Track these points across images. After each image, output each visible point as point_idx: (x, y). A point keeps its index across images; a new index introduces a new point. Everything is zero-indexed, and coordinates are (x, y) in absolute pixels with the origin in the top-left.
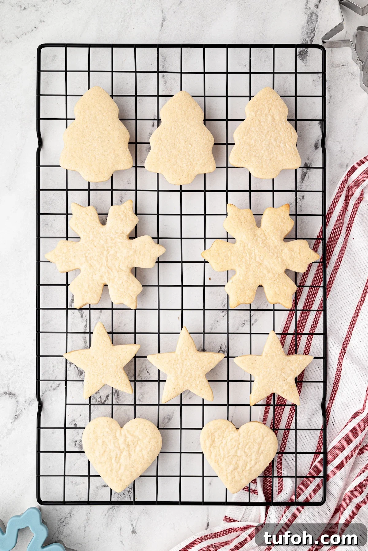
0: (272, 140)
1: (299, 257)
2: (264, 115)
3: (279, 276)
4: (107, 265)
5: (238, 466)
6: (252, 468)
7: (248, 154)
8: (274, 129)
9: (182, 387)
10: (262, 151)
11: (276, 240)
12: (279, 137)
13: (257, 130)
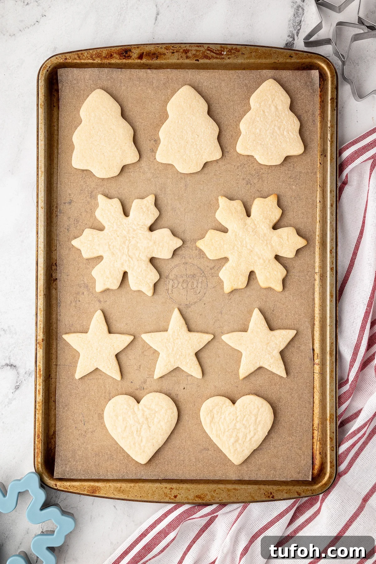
0: (276, 129)
1: (287, 243)
2: (268, 106)
3: (269, 262)
4: (128, 254)
5: (239, 439)
6: (252, 439)
7: (254, 142)
8: (277, 118)
9: (173, 365)
10: (267, 140)
11: (265, 228)
12: (282, 126)
13: (262, 120)
